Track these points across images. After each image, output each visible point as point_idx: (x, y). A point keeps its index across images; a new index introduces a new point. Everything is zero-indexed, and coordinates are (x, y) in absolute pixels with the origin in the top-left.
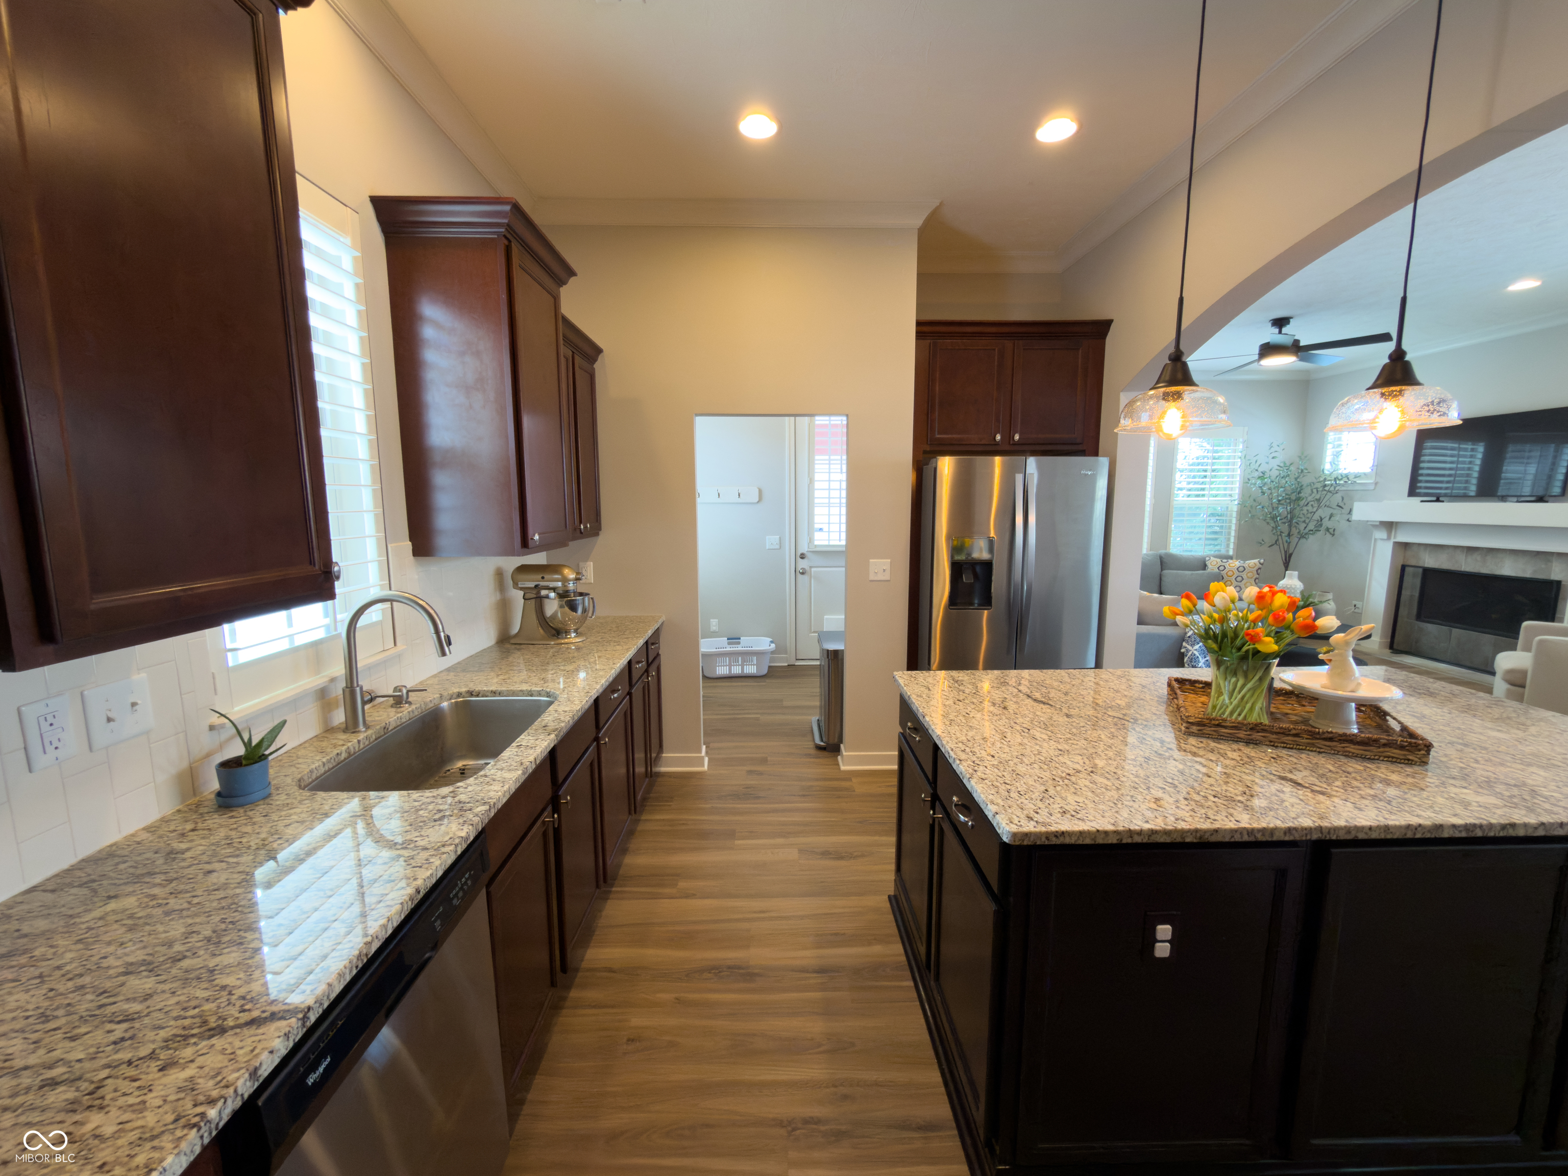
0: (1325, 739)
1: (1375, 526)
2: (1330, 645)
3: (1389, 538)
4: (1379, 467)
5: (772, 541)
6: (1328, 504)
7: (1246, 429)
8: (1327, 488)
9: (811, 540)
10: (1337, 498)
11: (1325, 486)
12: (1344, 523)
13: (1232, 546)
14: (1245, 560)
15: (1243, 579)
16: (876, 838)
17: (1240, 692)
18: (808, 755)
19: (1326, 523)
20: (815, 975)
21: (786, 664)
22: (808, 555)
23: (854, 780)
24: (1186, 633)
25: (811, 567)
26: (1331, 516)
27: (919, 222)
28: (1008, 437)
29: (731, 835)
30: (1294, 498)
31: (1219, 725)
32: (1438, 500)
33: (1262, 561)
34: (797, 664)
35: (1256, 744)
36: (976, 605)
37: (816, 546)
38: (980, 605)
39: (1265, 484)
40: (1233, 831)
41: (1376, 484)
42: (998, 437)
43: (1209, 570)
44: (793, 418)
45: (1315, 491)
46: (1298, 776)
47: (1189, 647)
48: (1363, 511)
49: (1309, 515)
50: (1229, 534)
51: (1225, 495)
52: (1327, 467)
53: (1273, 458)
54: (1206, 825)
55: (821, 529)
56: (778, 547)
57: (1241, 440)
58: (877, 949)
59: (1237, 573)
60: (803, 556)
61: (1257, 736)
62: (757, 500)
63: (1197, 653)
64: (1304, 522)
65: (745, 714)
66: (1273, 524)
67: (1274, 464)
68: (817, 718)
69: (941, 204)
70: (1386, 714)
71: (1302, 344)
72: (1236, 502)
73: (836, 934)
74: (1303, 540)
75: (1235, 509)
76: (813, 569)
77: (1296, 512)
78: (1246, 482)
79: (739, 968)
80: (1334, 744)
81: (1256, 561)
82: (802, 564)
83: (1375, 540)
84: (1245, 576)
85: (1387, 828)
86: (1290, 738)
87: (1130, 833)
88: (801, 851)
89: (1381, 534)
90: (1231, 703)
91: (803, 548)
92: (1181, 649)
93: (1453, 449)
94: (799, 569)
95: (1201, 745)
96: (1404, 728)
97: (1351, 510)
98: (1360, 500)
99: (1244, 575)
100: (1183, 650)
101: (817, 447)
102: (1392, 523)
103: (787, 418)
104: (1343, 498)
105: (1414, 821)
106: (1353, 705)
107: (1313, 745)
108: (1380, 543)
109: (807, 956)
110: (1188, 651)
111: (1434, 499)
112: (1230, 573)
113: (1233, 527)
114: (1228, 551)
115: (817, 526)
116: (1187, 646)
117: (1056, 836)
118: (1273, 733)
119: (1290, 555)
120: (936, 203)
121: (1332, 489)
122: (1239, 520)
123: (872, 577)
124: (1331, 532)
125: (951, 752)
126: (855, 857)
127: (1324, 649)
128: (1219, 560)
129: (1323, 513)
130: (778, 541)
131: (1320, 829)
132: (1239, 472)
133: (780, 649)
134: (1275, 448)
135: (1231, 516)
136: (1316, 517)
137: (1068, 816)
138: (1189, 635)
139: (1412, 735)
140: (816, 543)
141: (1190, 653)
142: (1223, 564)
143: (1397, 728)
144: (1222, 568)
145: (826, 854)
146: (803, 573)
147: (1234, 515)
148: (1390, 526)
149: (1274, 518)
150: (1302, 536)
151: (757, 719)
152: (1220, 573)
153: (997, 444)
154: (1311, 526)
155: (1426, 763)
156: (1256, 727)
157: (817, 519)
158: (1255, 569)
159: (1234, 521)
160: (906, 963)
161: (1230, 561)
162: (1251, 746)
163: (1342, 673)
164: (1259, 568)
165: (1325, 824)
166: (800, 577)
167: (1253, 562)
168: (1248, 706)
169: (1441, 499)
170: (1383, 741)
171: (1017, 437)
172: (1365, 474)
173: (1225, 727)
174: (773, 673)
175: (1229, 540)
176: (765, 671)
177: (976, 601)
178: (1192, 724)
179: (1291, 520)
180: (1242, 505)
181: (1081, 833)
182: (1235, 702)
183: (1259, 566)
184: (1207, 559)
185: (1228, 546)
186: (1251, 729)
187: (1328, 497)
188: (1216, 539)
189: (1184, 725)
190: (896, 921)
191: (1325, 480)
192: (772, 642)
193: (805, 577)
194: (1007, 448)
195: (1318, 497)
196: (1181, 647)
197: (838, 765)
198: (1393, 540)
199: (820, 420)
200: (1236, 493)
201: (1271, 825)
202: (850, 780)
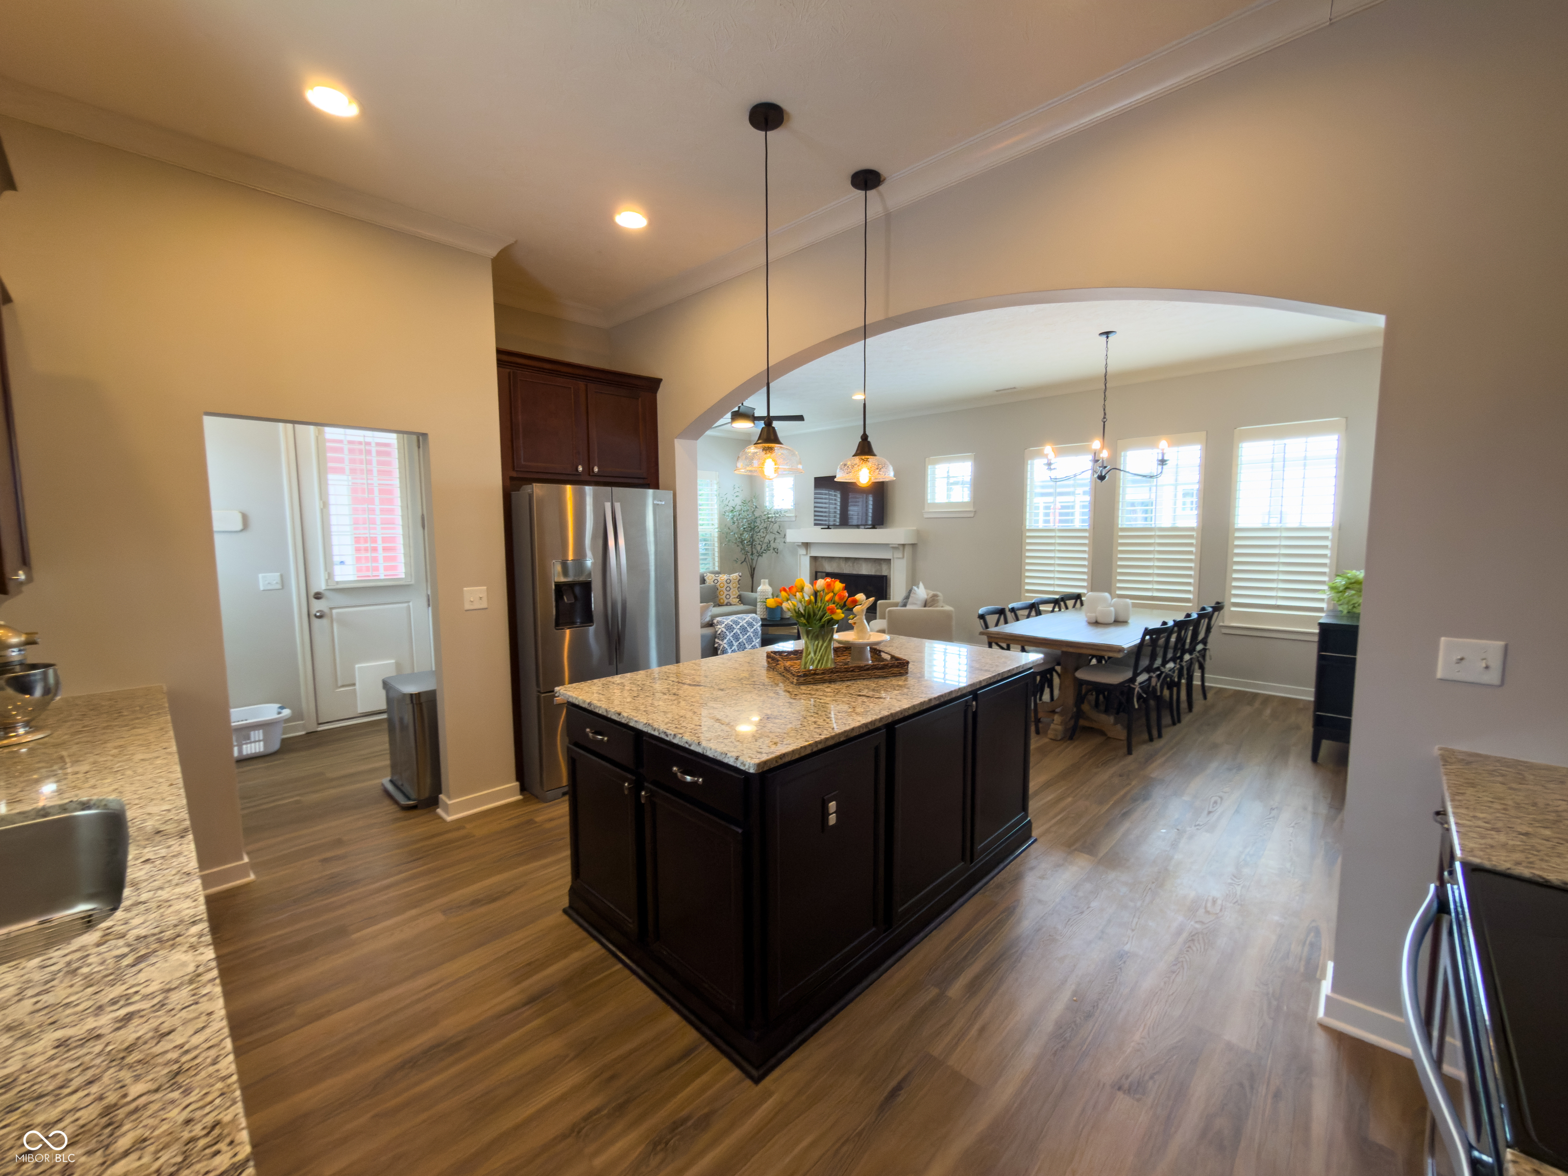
0: (865, 670)
1: (798, 546)
2: (853, 614)
3: (807, 554)
4: (797, 504)
5: (267, 580)
6: (771, 530)
7: (717, 473)
8: (770, 520)
9: (330, 576)
10: (776, 527)
11: (768, 518)
12: (782, 544)
13: (717, 564)
14: (730, 574)
15: (730, 589)
16: (521, 869)
17: (820, 652)
18: (397, 820)
19: (773, 545)
20: (527, 1007)
21: (303, 733)
22: (327, 594)
23: (468, 826)
24: (717, 632)
25: (331, 609)
26: (775, 539)
27: (494, 253)
28: (589, 470)
29: (342, 932)
30: (752, 528)
31: (815, 674)
32: (828, 528)
33: (740, 574)
34: (319, 729)
35: (834, 682)
36: (578, 623)
37: (337, 583)
38: (582, 623)
39: (734, 516)
40: (860, 727)
41: (796, 516)
42: (580, 468)
43: (707, 584)
44: (290, 426)
45: (763, 521)
46: (865, 692)
47: (721, 642)
48: (794, 536)
49: (762, 539)
50: (714, 554)
51: (708, 525)
52: (767, 504)
53: (737, 496)
54: (848, 728)
55: (342, 563)
56: (279, 586)
57: (715, 482)
58: (576, 956)
59: (726, 585)
60: (318, 596)
61: (834, 676)
62: (239, 526)
63: (726, 646)
64: (759, 544)
65: (274, 801)
66: (741, 546)
67: (738, 501)
68: (389, 778)
69: (516, 242)
70: (880, 651)
71: (756, 415)
72: (717, 530)
73: (529, 964)
74: (760, 557)
75: (716, 535)
76: (334, 611)
77: (756, 538)
78: (722, 515)
79: (438, 1045)
80: (870, 672)
81: (737, 574)
82: (317, 606)
83: (800, 555)
84: (731, 587)
85: (914, 707)
86: (850, 673)
87: (816, 743)
88: (444, 912)
89: (802, 551)
90: (816, 659)
91: (320, 585)
92: (714, 644)
93: (825, 494)
94: (314, 611)
95: (809, 689)
96: (893, 657)
97: (785, 536)
98: (790, 528)
99: (731, 585)
100: (716, 645)
101: (330, 465)
102: (807, 543)
103: (281, 425)
104: (780, 527)
105: (922, 700)
106: (868, 647)
107: (860, 675)
108: (802, 557)
109: (511, 996)
110: (720, 645)
111: (827, 527)
112: (722, 585)
113: (716, 549)
114: (714, 568)
115: (337, 559)
116: (718, 641)
117: (781, 758)
118: (841, 672)
119: (754, 569)
120: (511, 240)
121: (773, 520)
122: (721, 543)
123: (467, 606)
124: (776, 551)
125: (667, 731)
126: (510, 893)
127: (851, 616)
128: (713, 575)
129: (770, 537)
130: (278, 579)
131: (892, 714)
132: (716, 507)
133: (297, 715)
134: (737, 489)
135: (714, 541)
136: (766, 540)
137: (779, 745)
138: (719, 632)
139: (897, 659)
140: (338, 579)
141: (722, 647)
142: (717, 578)
143: (888, 657)
144: (716, 581)
145: (476, 902)
146: (320, 617)
147: (716, 540)
148: (807, 545)
149: (742, 542)
150: (760, 555)
151: (297, 802)
152: (716, 586)
153: (579, 474)
154: (764, 546)
155: (907, 673)
156: (832, 671)
157: (336, 550)
158: (737, 580)
159: (716, 544)
160: (607, 953)
161: (721, 576)
162: (833, 683)
163: (863, 630)
164: (739, 580)
165: (893, 711)
166: (316, 622)
167: (735, 575)
168: (825, 658)
169: (830, 527)
170: (890, 665)
171: (596, 469)
172: (789, 510)
173: (818, 674)
174: (288, 747)
175: (714, 559)
176: (276, 746)
177: (578, 621)
178: (800, 676)
179: (752, 543)
180: (721, 533)
181: (793, 752)
182: (818, 658)
183: (739, 578)
184: (705, 575)
185: (714, 564)
186: (831, 672)
187: (771, 526)
188: (706, 559)
189: (796, 678)
190: (581, 926)
191: (768, 514)
192: (282, 708)
193: (324, 621)
194: (588, 478)
195: (765, 526)
196: (714, 643)
197: (440, 818)
198: (809, 555)
199: (331, 433)
200: (716, 522)
201: (874, 719)
202: (464, 828)
